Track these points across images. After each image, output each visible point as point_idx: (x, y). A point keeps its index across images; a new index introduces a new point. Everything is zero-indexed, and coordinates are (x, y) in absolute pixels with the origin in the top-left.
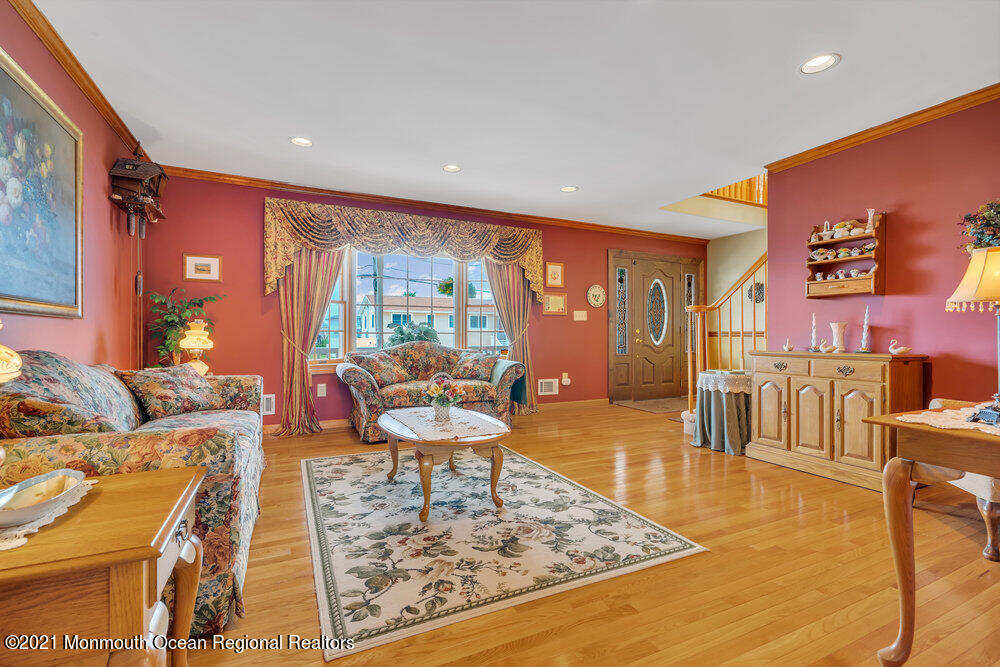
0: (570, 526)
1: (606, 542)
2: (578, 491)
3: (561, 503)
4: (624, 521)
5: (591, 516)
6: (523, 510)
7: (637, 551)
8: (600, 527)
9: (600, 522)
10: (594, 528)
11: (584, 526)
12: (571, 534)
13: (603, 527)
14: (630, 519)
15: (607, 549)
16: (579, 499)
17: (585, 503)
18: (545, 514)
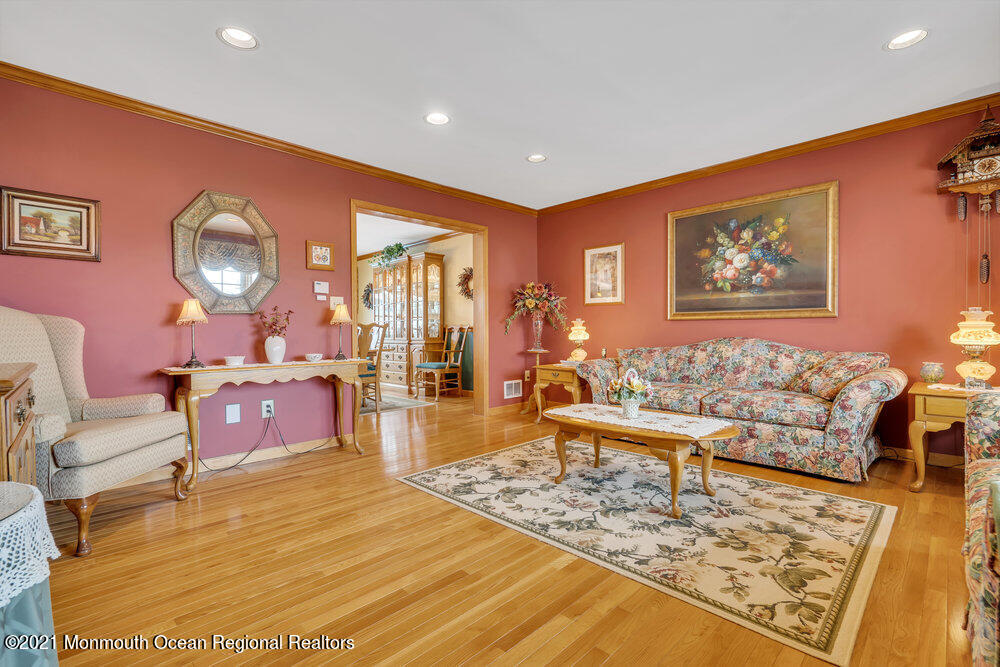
0: (492, 478)
1: (463, 473)
2: (498, 511)
3: (508, 495)
4: (449, 488)
5: (477, 487)
6: (536, 484)
7: (442, 471)
8: (469, 481)
9: (470, 484)
10: (473, 479)
11: (481, 479)
12: (490, 475)
13: (466, 481)
14: (444, 490)
15: (464, 469)
16: (493, 502)
17: (486, 499)
18: (515, 484)
